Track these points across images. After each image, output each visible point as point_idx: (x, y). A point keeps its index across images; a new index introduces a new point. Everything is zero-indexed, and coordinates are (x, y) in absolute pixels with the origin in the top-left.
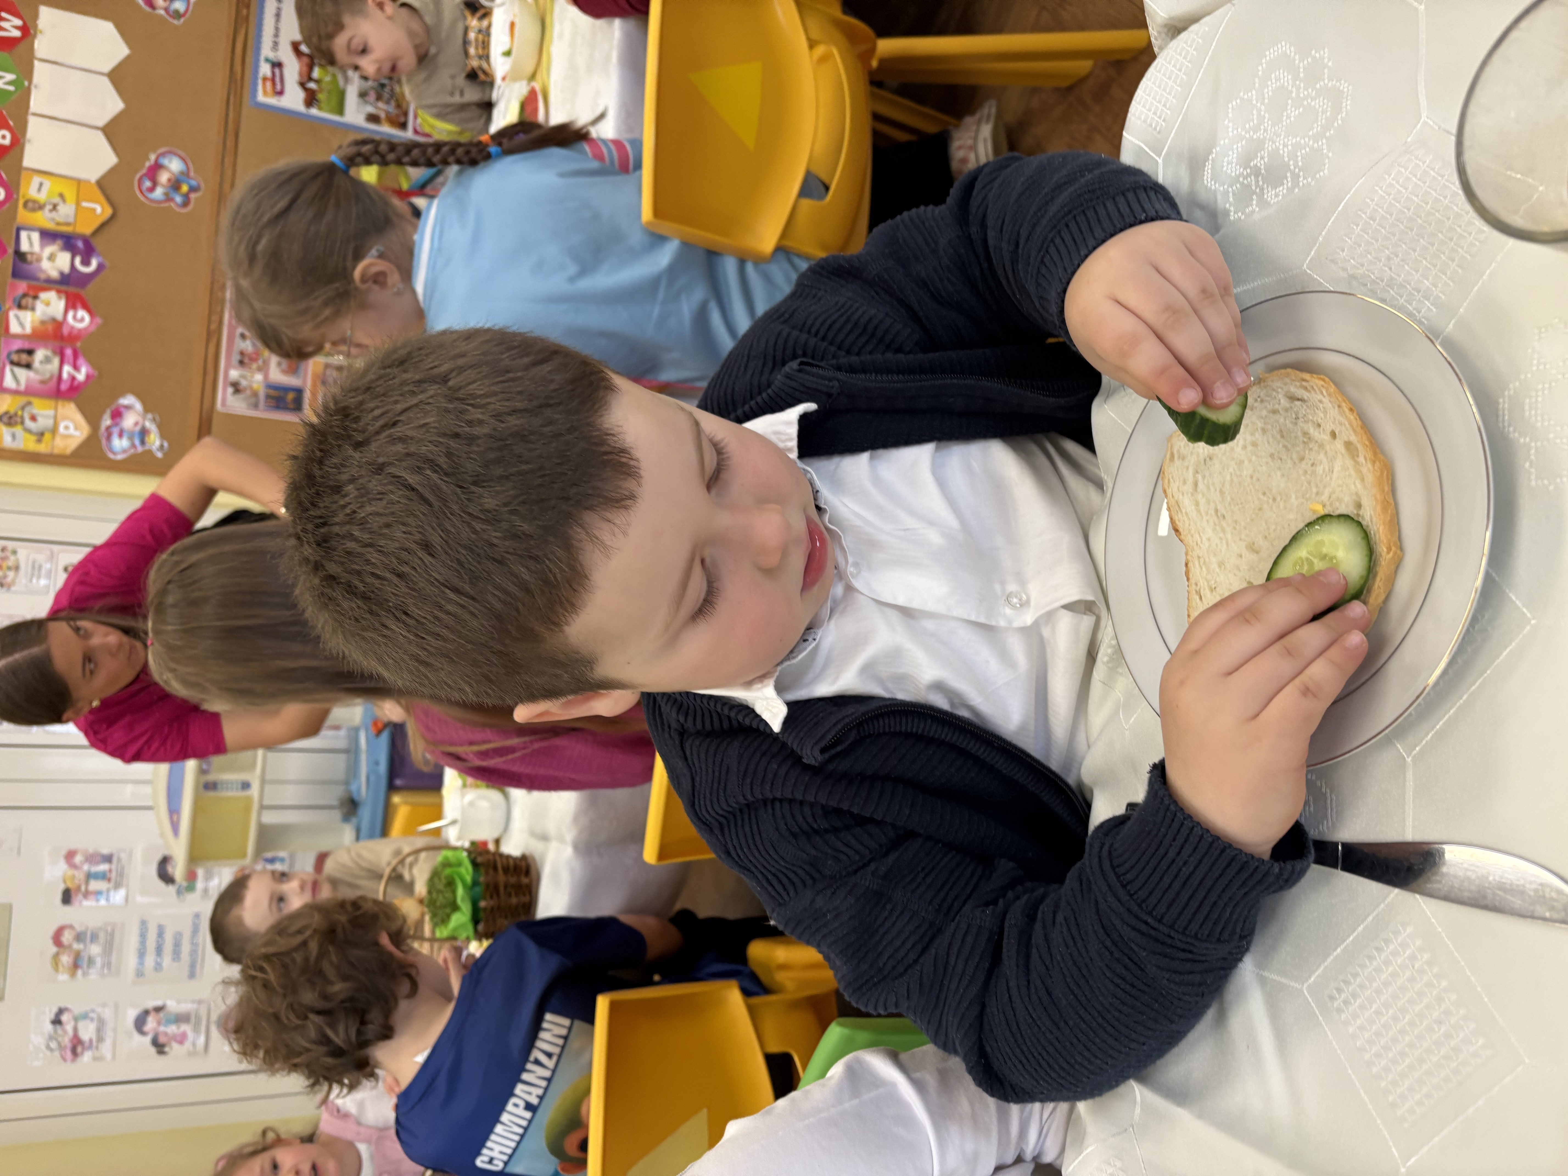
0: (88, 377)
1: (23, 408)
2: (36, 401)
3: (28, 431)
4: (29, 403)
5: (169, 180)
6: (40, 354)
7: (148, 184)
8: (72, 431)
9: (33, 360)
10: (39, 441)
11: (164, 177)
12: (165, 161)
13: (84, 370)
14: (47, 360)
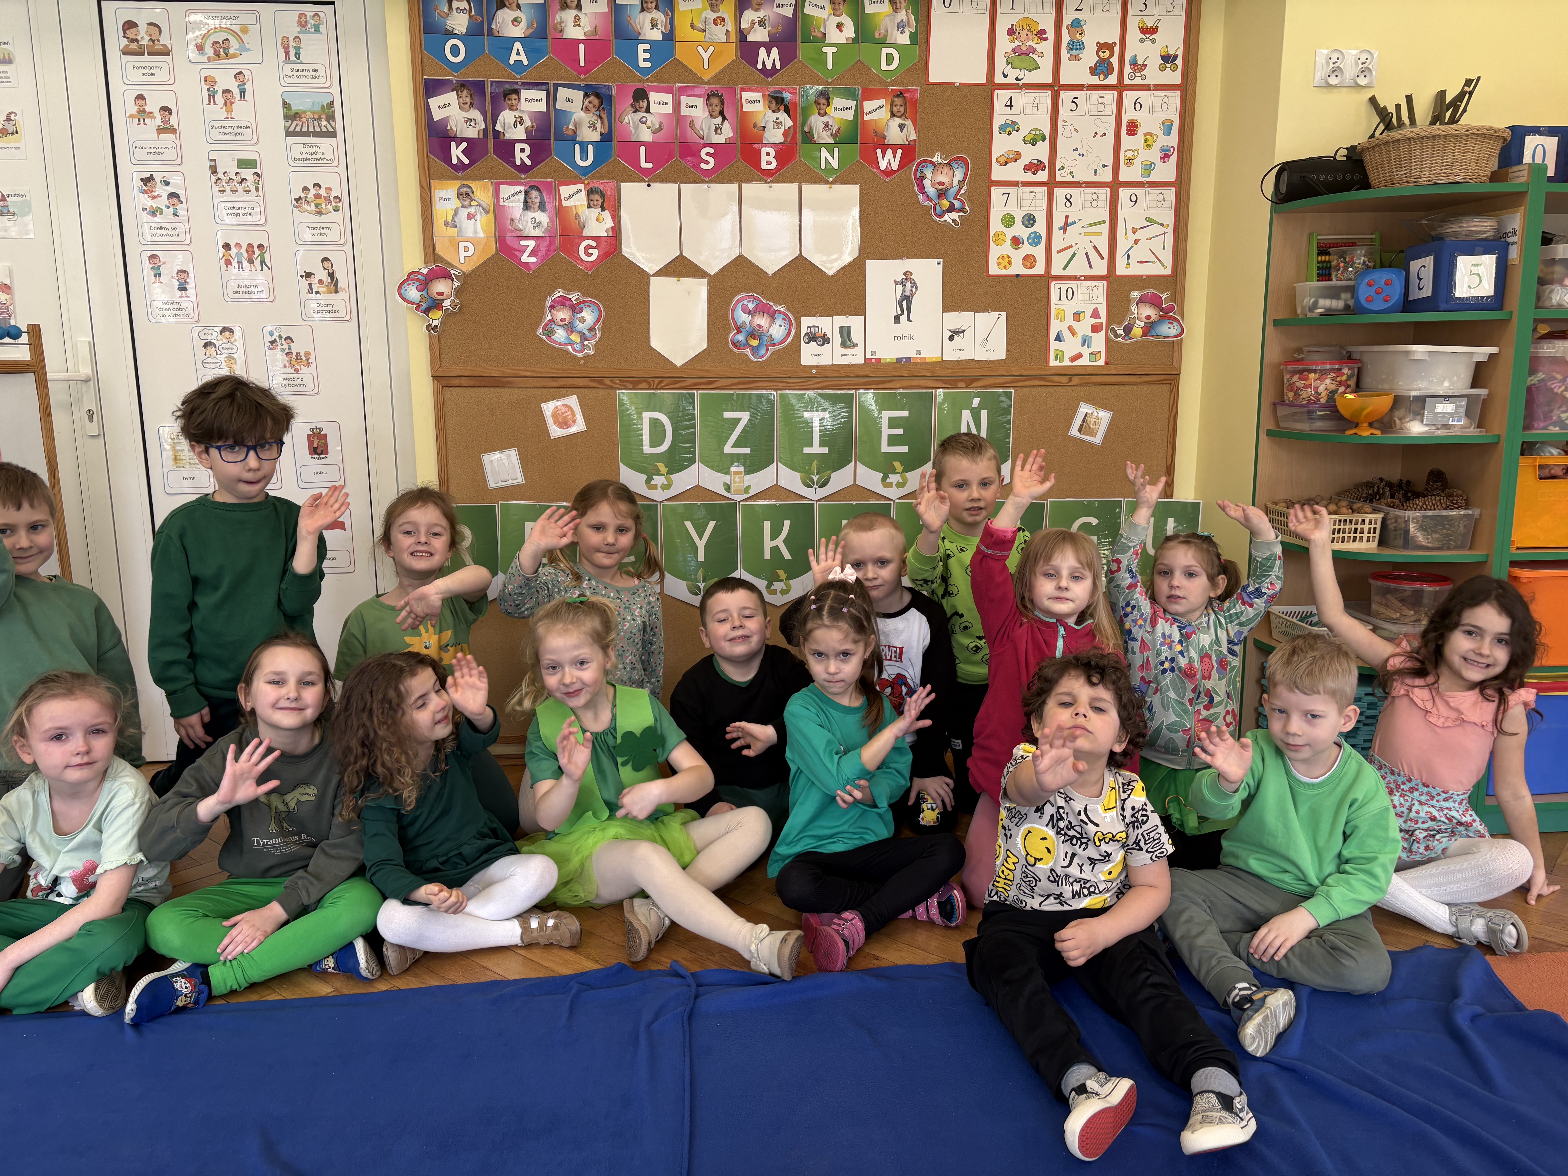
0: (527, 264)
1: (479, 205)
2: (491, 216)
3: (456, 213)
4: (487, 212)
5: (760, 326)
6: (543, 218)
7: (751, 306)
8: (463, 254)
9: (535, 211)
10: (446, 224)
11: (762, 321)
12: (779, 321)
13: (534, 259)
14: (537, 225)
